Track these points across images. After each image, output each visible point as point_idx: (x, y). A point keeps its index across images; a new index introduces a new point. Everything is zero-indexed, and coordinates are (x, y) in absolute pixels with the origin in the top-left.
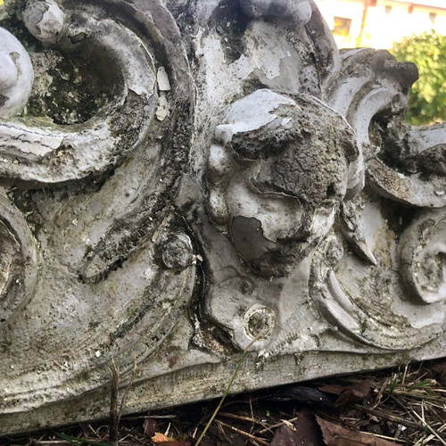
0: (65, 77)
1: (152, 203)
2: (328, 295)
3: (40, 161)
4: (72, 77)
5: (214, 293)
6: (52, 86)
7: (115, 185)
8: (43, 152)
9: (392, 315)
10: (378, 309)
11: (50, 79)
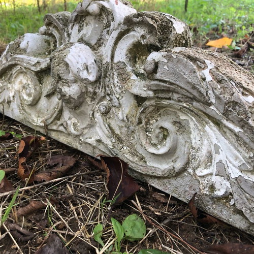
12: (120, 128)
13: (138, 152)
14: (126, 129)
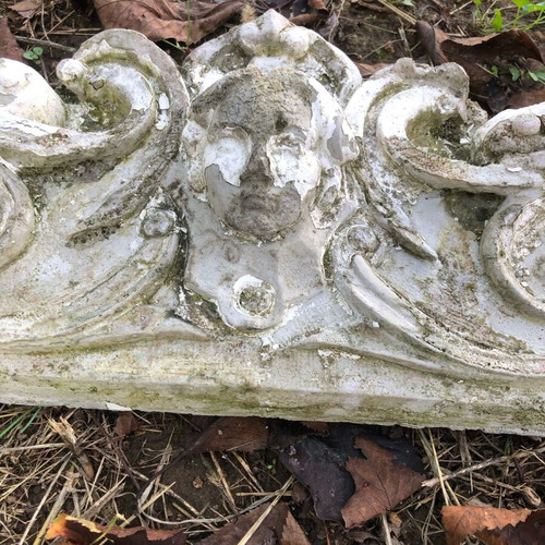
0: (95, 119)
1: (138, 184)
2: (355, 281)
3: (37, 141)
4: (101, 120)
5: (195, 259)
6: (83, 125)
7: (113, 177)
8: (40, 134)
9: (491, 332)
10: (461, 322)
11: (82, 120)
12: (424, 285)
13: (499, 335)
14: (445, 285)
